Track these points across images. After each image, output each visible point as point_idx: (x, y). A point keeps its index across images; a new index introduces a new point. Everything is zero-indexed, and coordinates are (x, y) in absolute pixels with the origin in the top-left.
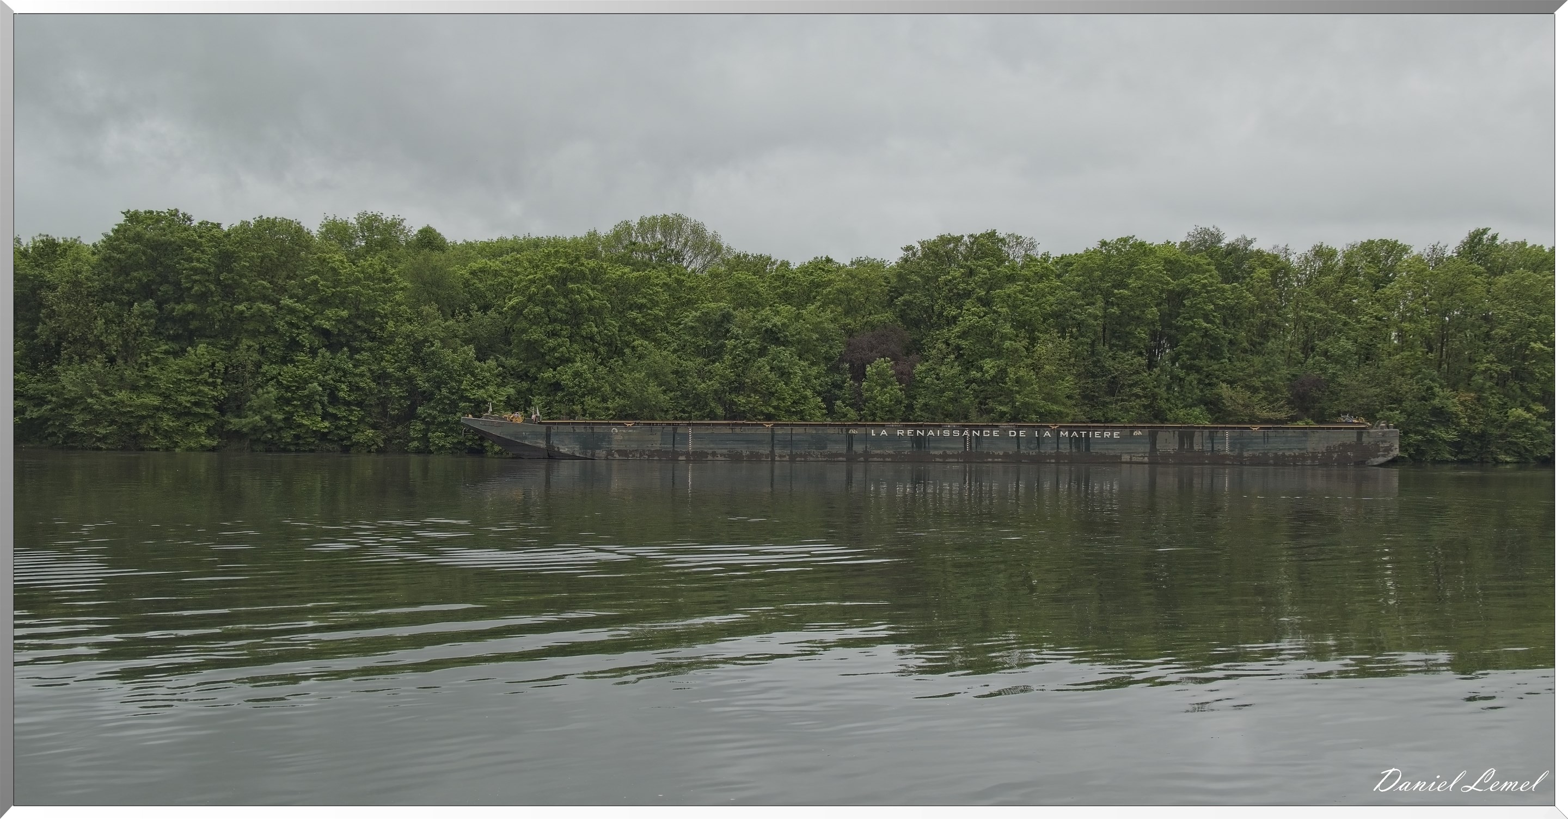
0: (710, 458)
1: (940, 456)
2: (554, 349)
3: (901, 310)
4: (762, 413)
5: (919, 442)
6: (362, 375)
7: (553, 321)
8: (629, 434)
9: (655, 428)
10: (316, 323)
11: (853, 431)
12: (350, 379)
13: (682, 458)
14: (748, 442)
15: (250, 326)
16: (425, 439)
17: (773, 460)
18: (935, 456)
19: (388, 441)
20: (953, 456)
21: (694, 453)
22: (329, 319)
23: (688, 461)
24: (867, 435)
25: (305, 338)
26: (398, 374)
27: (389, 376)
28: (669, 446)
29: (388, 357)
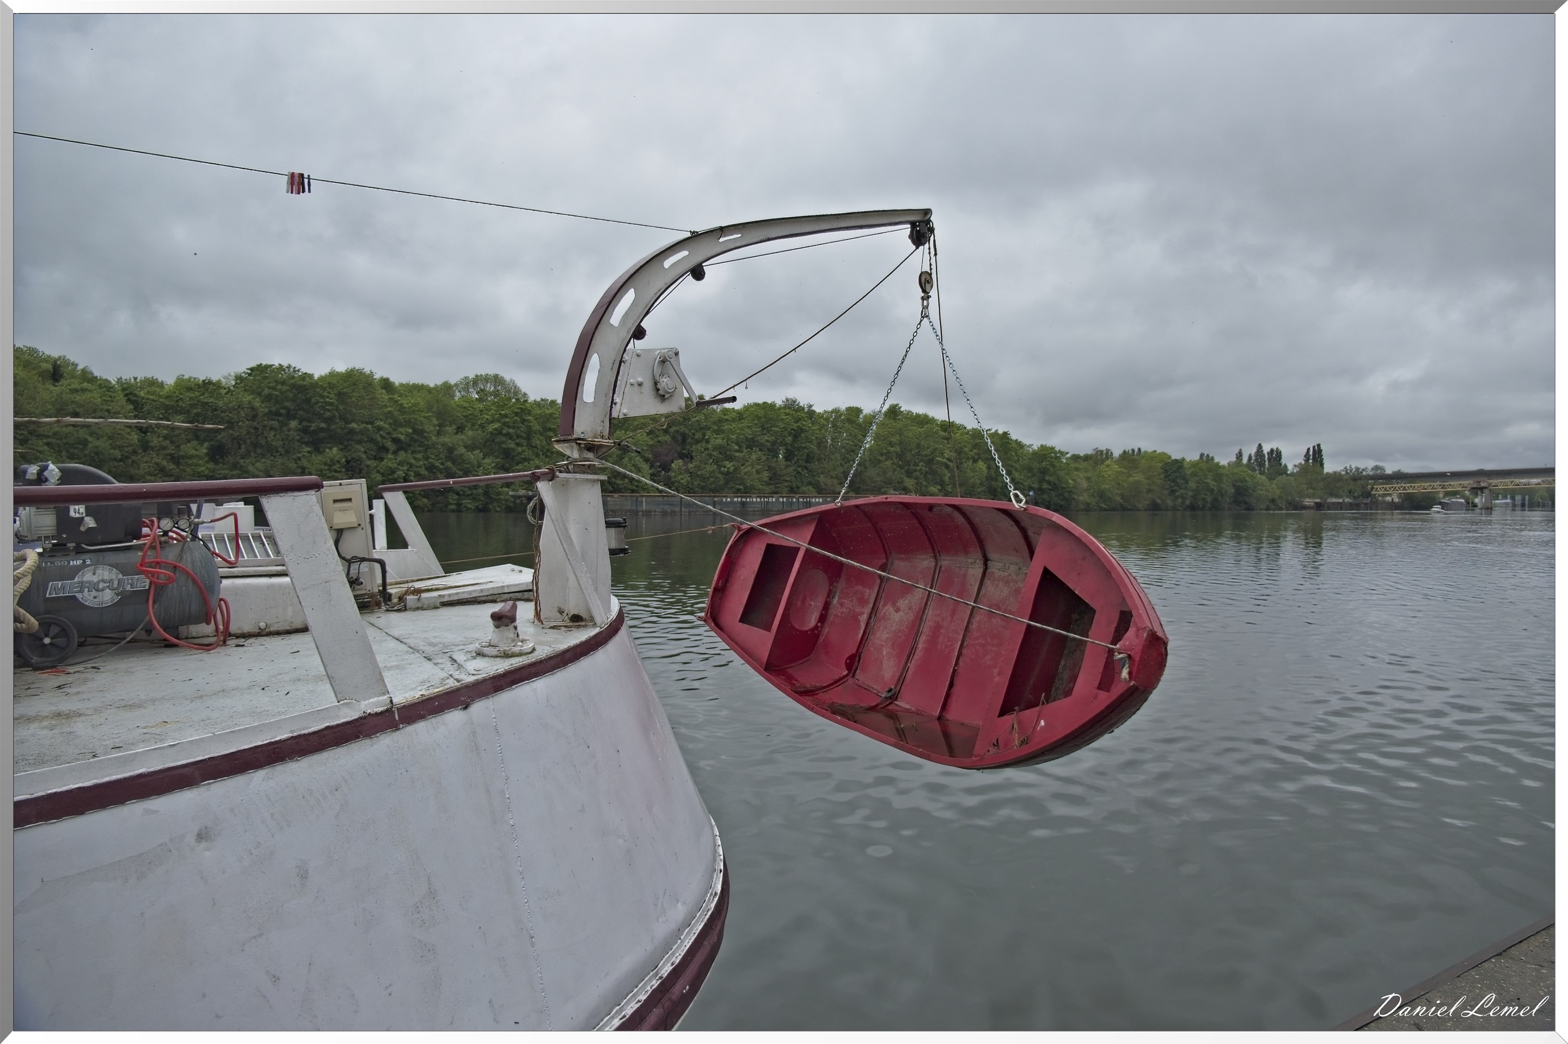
0: (653, 513)
1: (752, 511)
2: (520, 453)
3: (674, 435)
4: (629, 489)
5: (743, 504)
6: (420, 467)
7: (518, 437)
8: (616, 501)
9: (628, 498)
10: (395, 436)
11: (716, 499)
12: (415, 469)
13: (640, 513)
14: (669, 505)
15: (359, 437)
16: (459, 505)
17: (681, 515)
18: (750, 511)
19: (433, 505)
20: (757, 511)
21: (646, 511)
22: (401, 433)
23: (643, 515)
24: (722, 501)
25: (389, 444)
26: (441, 467)
27: (436, 467)
28: (634, 508)
29: (433, 456)
